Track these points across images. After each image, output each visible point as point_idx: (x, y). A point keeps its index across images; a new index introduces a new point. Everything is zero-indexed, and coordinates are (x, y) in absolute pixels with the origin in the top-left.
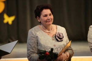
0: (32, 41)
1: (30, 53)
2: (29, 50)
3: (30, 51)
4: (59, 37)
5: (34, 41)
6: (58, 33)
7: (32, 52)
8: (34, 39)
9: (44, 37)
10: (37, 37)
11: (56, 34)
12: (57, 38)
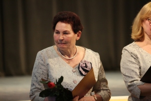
0: (40, 71)
1: (34, 90)
2: (34, 85)
3: (34, 87)
4: (85, 68)
5: (43, 72)
6: (85, 61)
7: (38, 88)
8: (43, 67)
9: (60, 66)
10: (48, 64)
11: (81, 64)
12: (81, 69)
